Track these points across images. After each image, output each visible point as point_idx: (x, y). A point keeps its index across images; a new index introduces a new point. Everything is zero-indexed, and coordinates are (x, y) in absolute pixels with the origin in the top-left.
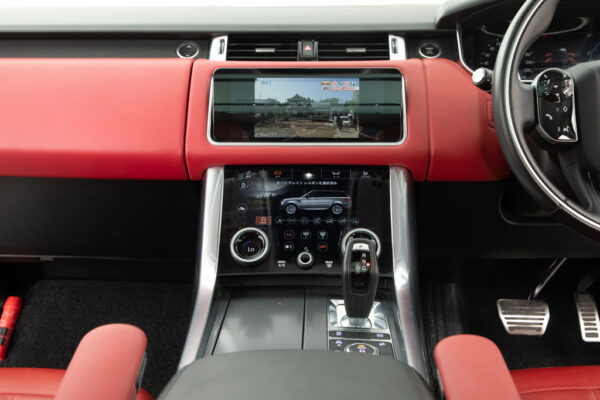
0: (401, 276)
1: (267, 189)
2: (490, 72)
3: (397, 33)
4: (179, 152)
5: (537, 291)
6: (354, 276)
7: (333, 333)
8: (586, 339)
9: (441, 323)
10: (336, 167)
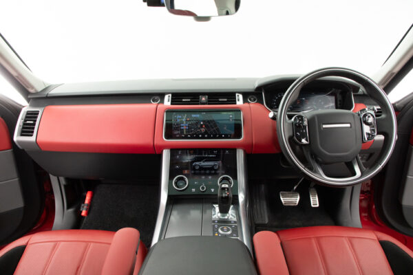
0: (241, 197)
1: (188, 158)
2: (276, 113)
3: (239, 93)
4: (152, 144)
5: (295, 188)
6: (222, 198)
7: (214, 222)
8: (313, 206)
9: (258, 201)
10: (215, 149)
